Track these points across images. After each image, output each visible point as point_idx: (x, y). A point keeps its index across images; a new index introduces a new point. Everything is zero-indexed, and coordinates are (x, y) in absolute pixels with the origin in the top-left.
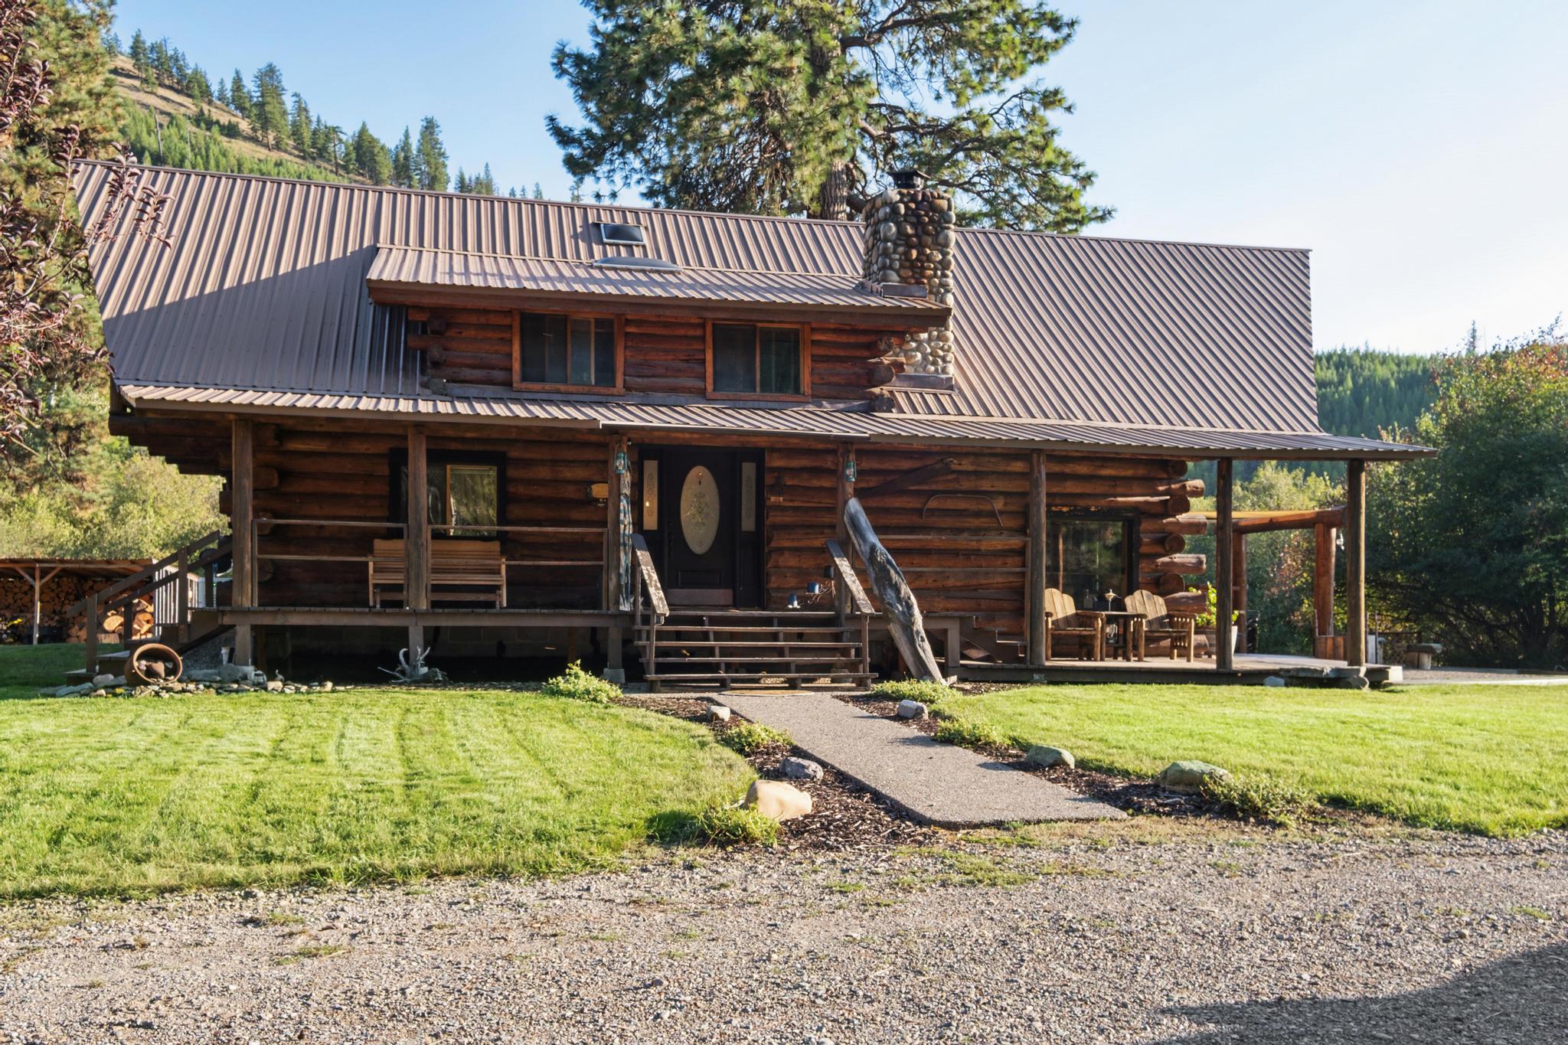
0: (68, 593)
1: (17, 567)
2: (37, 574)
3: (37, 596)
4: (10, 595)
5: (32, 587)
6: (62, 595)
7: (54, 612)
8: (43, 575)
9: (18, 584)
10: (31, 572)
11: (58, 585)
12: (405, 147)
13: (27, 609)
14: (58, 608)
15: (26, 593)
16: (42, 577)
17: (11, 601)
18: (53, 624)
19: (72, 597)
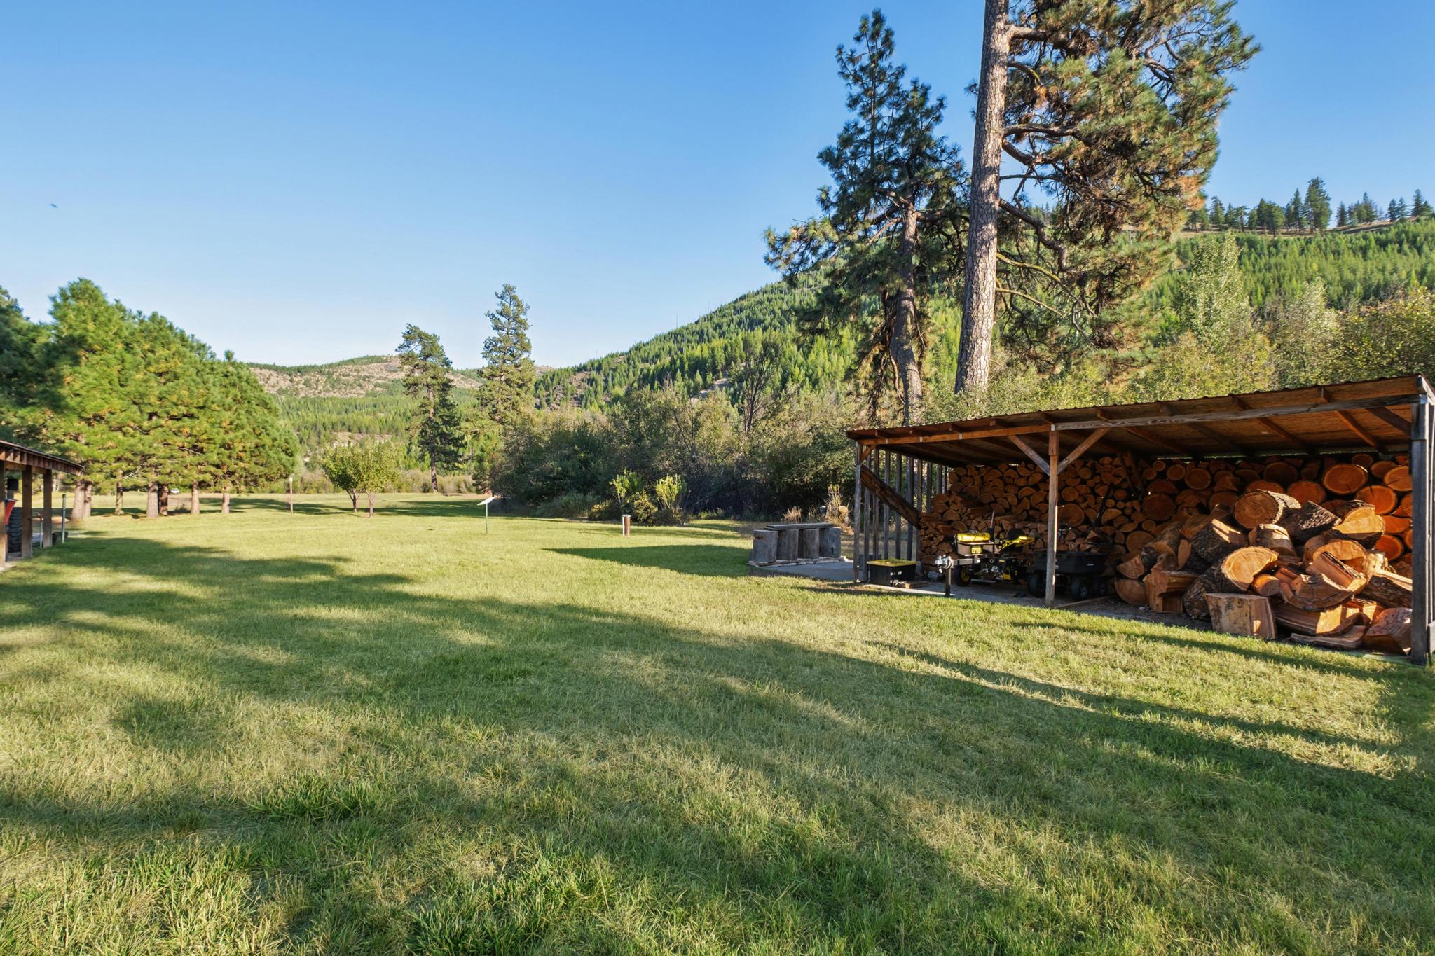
0: (1113, 487)
1: (1012, 435)
2: (1053, 447)
3: (1053, 495)
4: (1012, 490)
5: (1045, 478)
6: (1101, 491)
7: (1087, 521)
8: (1065, 449)
9: (1024, 472)
10: (1039, 442)
11: (1095, 472)
12: (1296, 201)
13: (1037, 515)
14: (1093, 515)
15: (1036, 487)
16: (1061, 459)
17: (1012, 499)
18: (1086, 545)
19: (1120, 494)
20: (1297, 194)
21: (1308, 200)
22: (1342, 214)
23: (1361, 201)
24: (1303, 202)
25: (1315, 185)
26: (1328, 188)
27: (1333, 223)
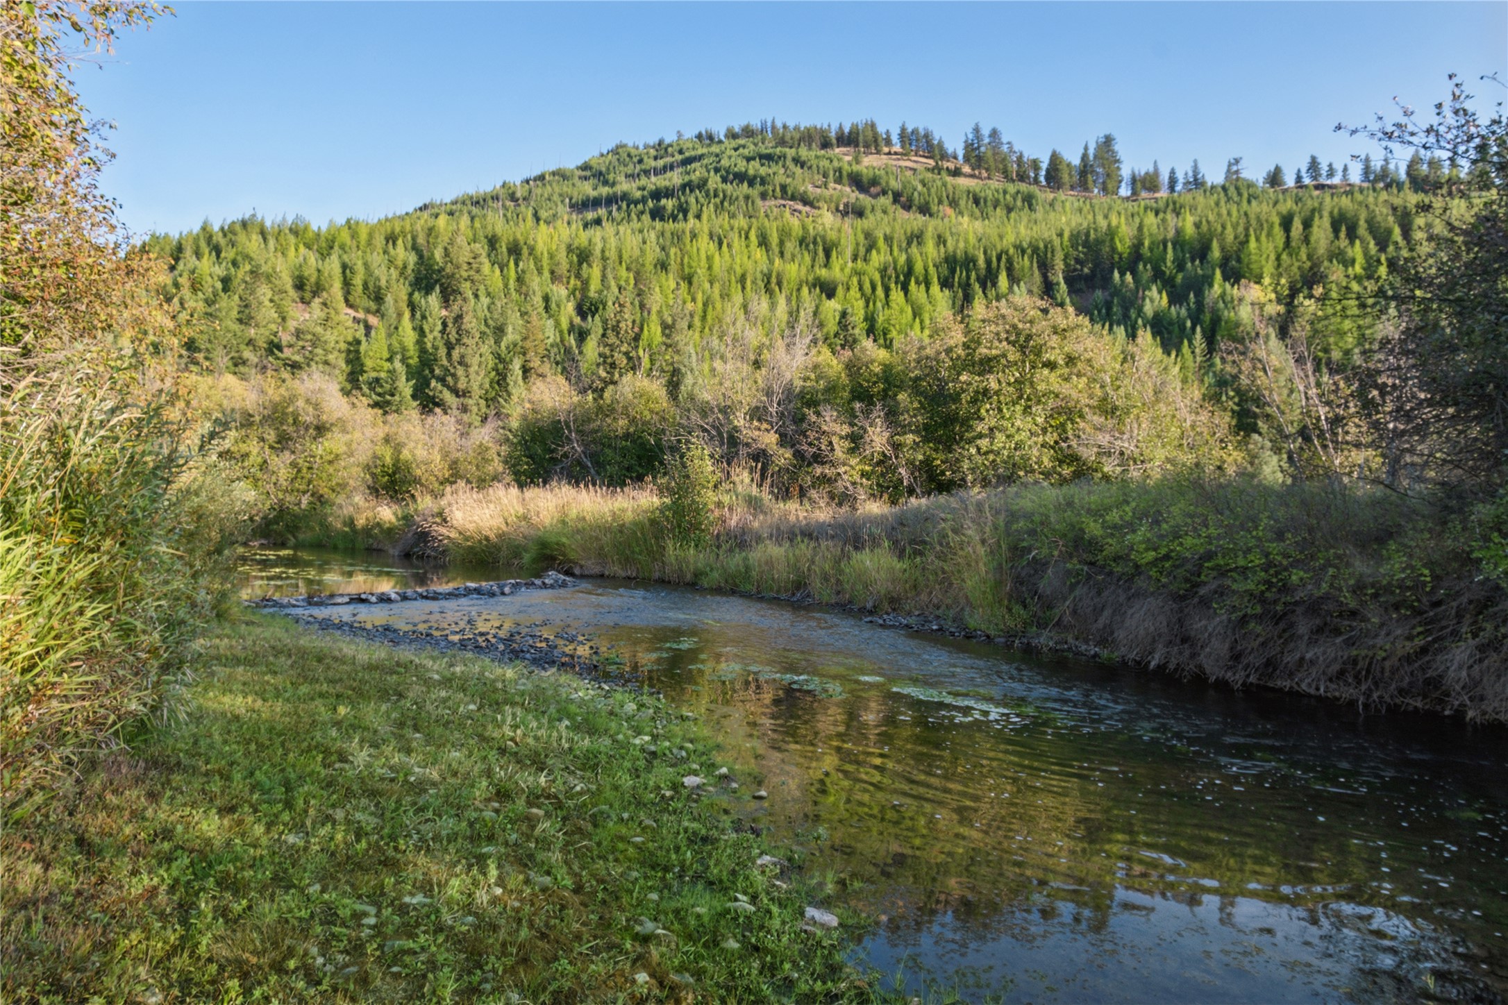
12: (1084, 157)
20: (1086, 148)
21: (1095, 157)
22: (1134, 180)
23: (1151, 170)
24: (1091, 158)
25: (1108, 141)
26: (1120, 148)
27: (1125, 191)
